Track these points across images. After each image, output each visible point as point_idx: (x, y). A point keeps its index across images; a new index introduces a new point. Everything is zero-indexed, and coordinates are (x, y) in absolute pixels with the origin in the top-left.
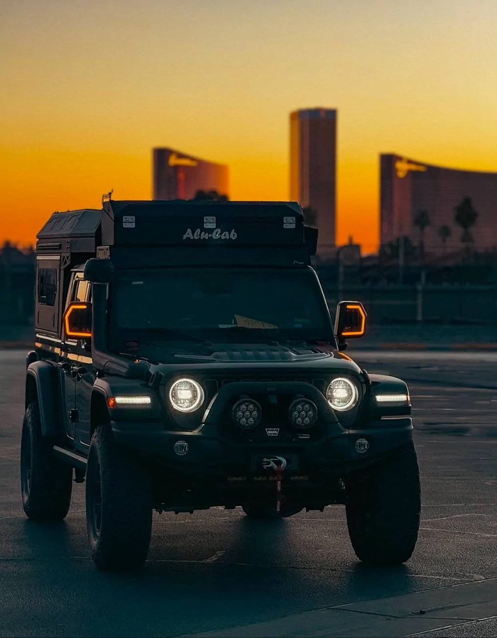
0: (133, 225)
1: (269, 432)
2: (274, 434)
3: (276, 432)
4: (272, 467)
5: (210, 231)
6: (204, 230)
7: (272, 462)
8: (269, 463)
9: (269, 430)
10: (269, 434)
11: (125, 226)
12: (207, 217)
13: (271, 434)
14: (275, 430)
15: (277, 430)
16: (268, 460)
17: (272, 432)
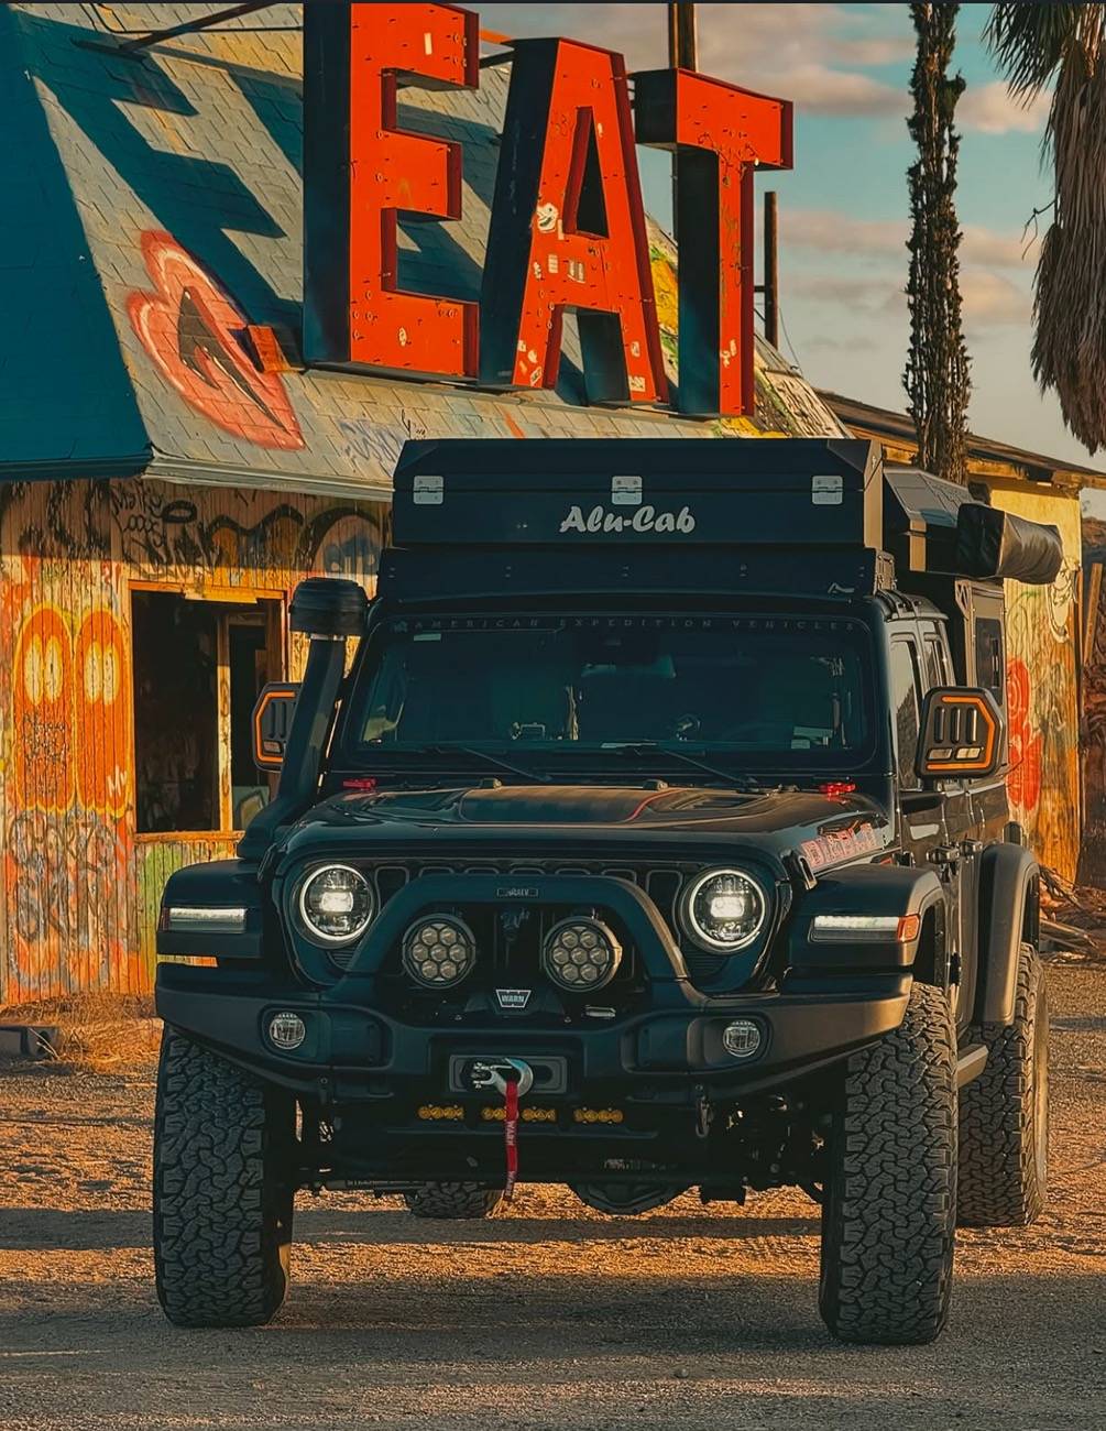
0: (438, 499)
1: (505, 998)
2: (516, 1004)
3: (521, 999)
4: (493, 1087)
5: (627, 512)
6: (611, 509)
7: (494, 1073)
8: (488, 1076)
9: (506, 994)
10: (504, 1003)
11: (418, 499)
12: (619, 478)
13: (510, 1003)
14: (521, 994)
15: (525, 995)
16: (487, 1068)
17: (513, 998)
